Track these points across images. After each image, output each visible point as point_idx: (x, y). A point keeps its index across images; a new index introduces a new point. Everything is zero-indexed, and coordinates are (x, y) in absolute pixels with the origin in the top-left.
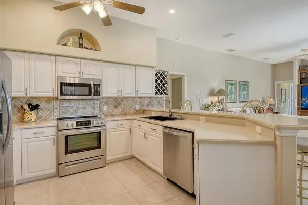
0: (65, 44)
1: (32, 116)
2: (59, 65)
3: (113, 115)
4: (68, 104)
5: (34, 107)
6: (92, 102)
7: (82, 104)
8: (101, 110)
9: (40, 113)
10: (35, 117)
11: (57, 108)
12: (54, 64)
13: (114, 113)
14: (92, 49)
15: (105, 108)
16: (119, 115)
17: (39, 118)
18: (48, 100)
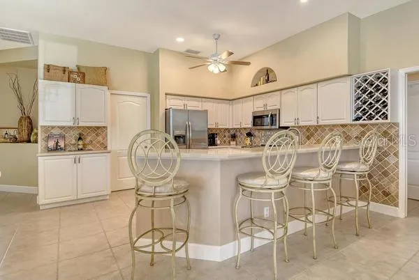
0: (257, 85)
2: (255, 102)
12: (252, 103)
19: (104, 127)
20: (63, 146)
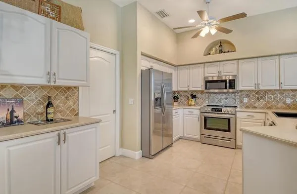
0: (209, 54)
1: (193, 102)
2: (206, 69)
3: (255, 108)
4: (214, 95)
5: (194, 97)
6: (233, 95)
7: (224, 96)
8: (241, 102)
9: (198, 100)
10: (194, 103)
11: (207, 98)
12: (203, 69)
13: (256, 105)
14: (228, 52)
15: (246, 100)
16: (263, 108)
17: (197, 104)
18: (202, 92)
19: (75, 87)
20: (21, 117)
